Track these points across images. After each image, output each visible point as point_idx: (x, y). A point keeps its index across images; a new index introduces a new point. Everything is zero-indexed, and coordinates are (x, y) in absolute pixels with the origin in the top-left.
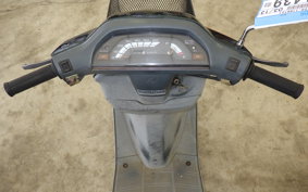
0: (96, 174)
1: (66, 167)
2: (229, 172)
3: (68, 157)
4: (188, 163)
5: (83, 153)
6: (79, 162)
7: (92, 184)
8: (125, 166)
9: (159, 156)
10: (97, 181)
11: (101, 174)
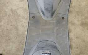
0: (23, 18)
1: (11, 14)
2: (78, 21)
3: (12, 10)
4: (63, 18)
5: (18, 9)
6: (17, 13)
7: (22, 21)
8: (33, 17)
9: (49, 15)
10: (24, 20)
11: (25, 18)
